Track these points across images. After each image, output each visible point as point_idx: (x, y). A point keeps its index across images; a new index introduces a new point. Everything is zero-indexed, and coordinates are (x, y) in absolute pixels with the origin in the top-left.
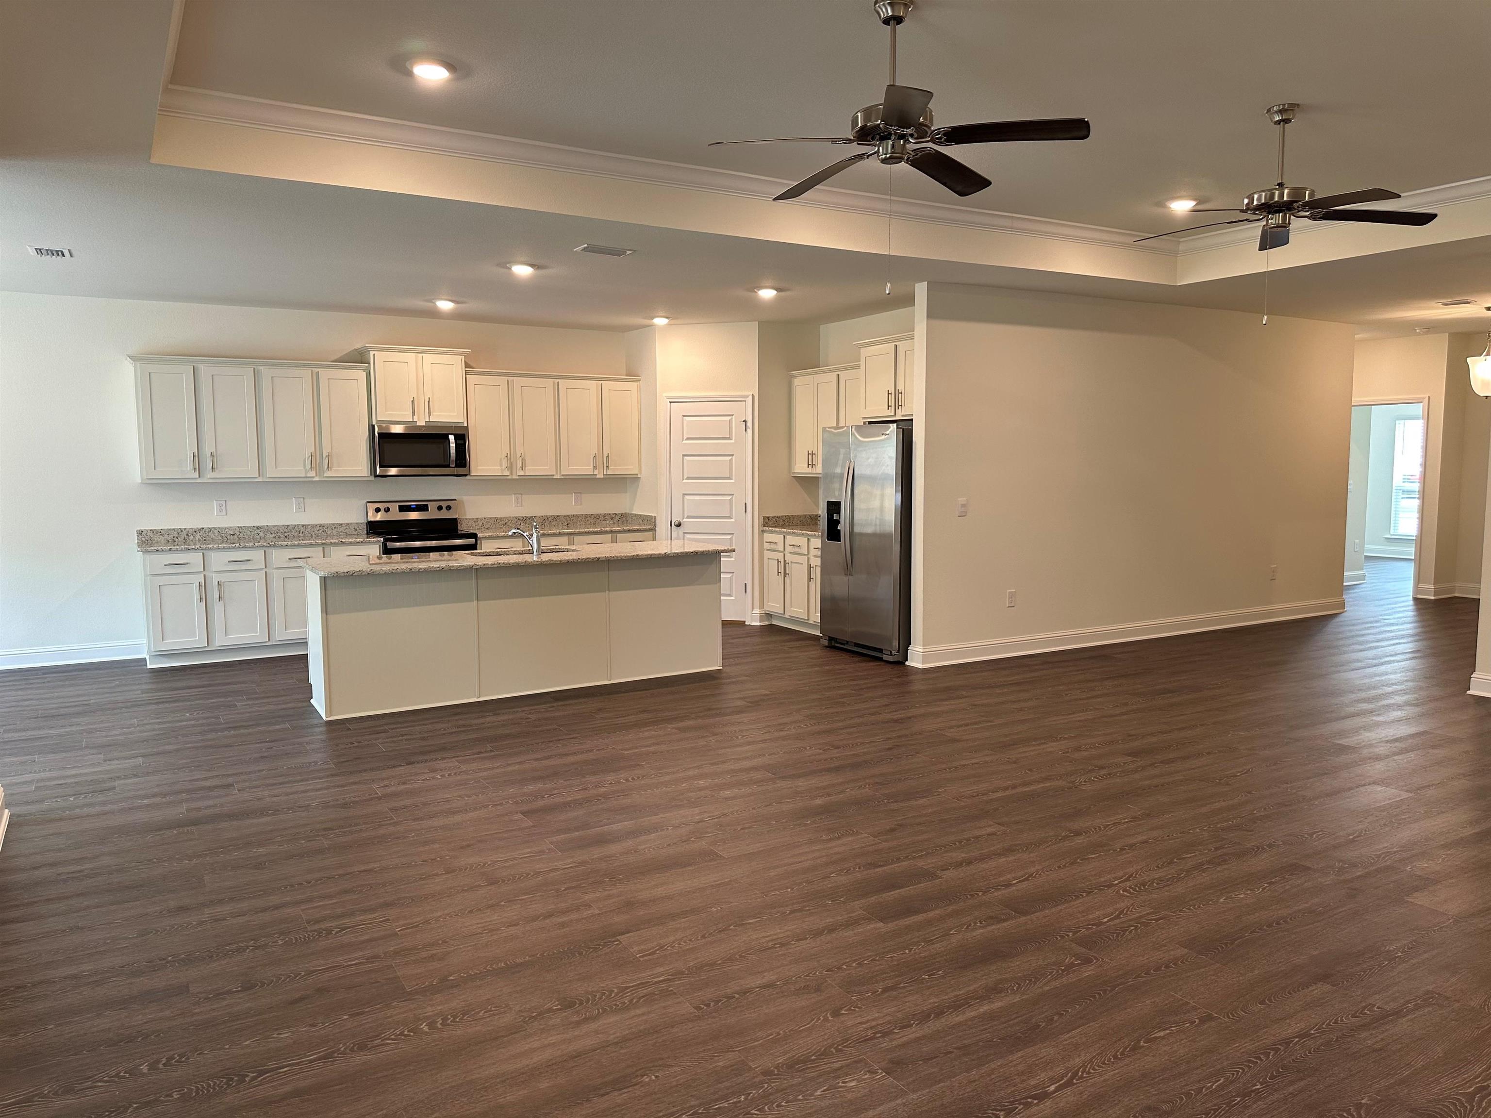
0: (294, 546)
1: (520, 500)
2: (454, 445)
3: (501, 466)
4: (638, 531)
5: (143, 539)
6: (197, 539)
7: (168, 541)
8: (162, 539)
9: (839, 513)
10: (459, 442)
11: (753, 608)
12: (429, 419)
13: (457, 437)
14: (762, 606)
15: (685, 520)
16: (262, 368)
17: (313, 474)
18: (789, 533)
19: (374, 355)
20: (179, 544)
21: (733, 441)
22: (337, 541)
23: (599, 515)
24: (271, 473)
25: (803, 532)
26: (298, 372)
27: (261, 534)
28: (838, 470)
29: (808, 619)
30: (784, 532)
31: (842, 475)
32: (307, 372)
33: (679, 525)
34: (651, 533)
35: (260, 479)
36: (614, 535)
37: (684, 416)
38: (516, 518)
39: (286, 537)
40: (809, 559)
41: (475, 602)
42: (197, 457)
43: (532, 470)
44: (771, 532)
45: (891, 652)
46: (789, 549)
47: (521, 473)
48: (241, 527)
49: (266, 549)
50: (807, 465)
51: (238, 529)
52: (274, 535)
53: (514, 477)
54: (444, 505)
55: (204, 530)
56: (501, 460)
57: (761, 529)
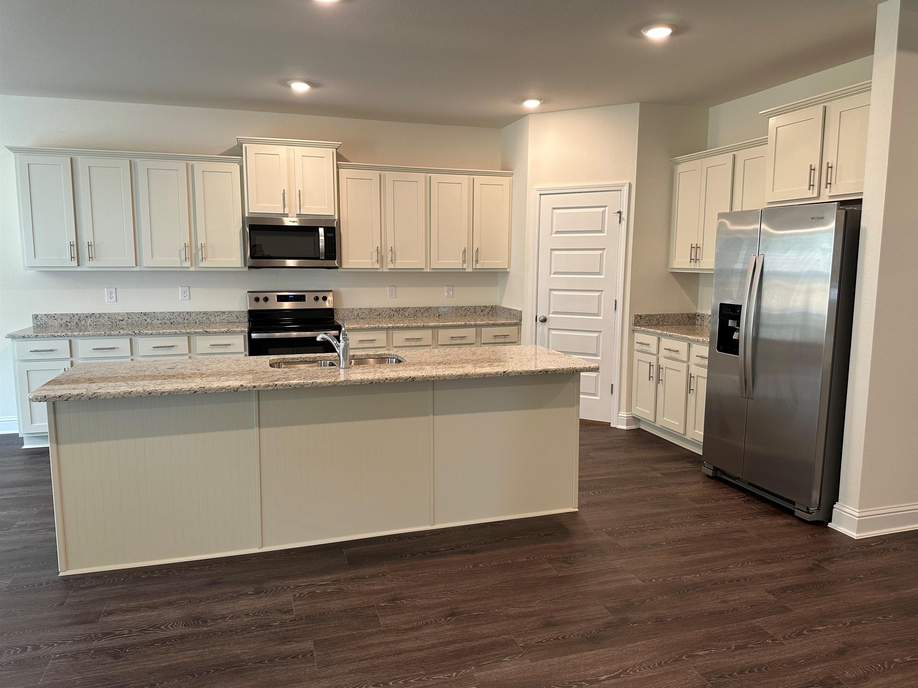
0: (159, 335)
1: (394, 292)
2: (323, 238)
3: (372, 259)
4: (503, 325)
5: (38, 323)
6: (88, 324)
7: (62, 325)
8: (56, 323)
9: (737, 318)
10: (330, 235)
11: (619, 410)
12: (300, 212)
13: (327, 230)
14: (629, 408)
15: (551, 315)
16: (138, 160)
17: (187, 264)
18: (665, 336)
19: (246, 147)
20: (72, 328)
21: (605, 234)
22: (201, 331)
23: (470, 308)
24: (147, 262)
25: (682, 336)
26: (170, 164)
27: (148, 320)
28: (739, 266)
29: (685, 434)
30: (658, 334)
31: (743, 273)
32: (181, 165)
33: (544, 320)
34: (517, 327)
35: (137, 269)
36: (479, 329)
37: (554, 208)
38: (390, 309)
39: (172, 323)
40: (688, 366)
41: (257, 429)
42: (76, 246)
43: (402, 263)
44: (643, 332)
45: (808, 509)
46: (663, 352)
47: (391, 266)
48: (129, 313)
49: (132, 337)
50: (689, 260)
51: (126, 315)
52: (160, 322)
53: (385, 270)
54: (321, 295)
55: (94, 315)
56: (372, 253)
57: (632, 327)
